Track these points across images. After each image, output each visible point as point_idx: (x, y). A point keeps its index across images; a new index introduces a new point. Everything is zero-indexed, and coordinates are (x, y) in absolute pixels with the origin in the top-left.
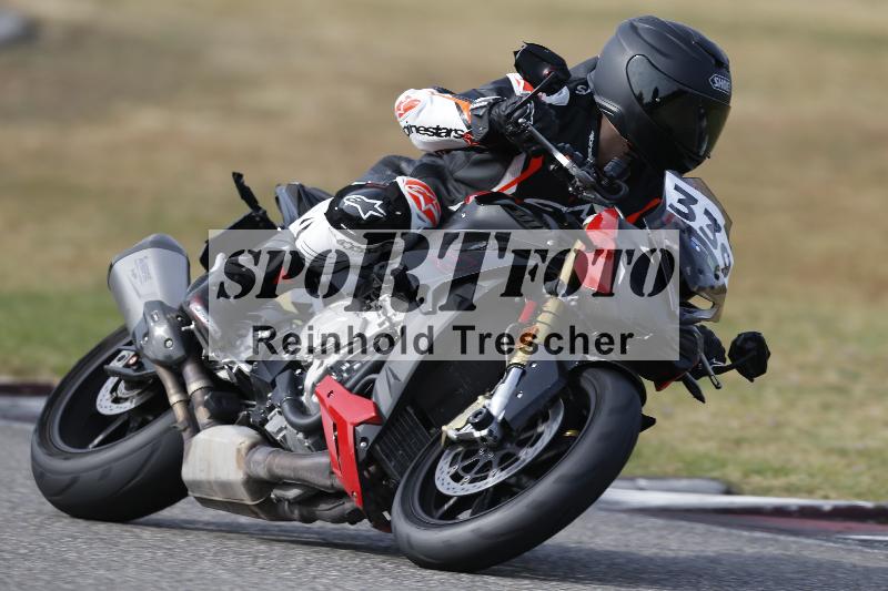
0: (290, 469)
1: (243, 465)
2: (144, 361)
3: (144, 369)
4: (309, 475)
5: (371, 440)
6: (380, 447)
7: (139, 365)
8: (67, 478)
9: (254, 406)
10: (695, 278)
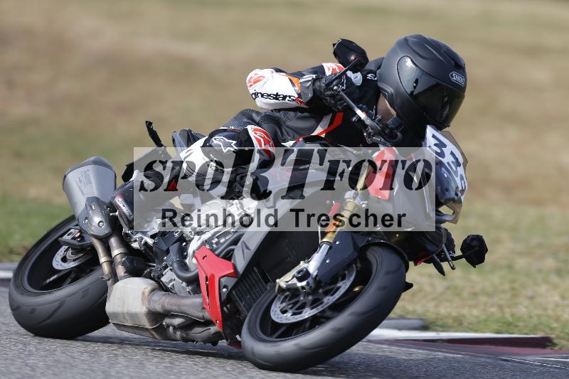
0: (175, 305)
1: (146, 303)
2: (85, 235)
3: (84, 241)
4: (188, 309)
5: (230, 288)
6: (236, 292)
7: (82, 238)
9: (154, 266)
10: (443, 194)
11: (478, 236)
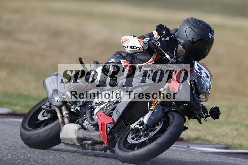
0: (88, 135)
1: (76, 134)
2: (52, 106)
3: (51, 108)
4: (94, 137)
5: (111, 128)
6: (113, 130)
7: (50, 107)
8: (28, 136)
9: (80, 119)
10: (201, 90)
11: (216, 107)
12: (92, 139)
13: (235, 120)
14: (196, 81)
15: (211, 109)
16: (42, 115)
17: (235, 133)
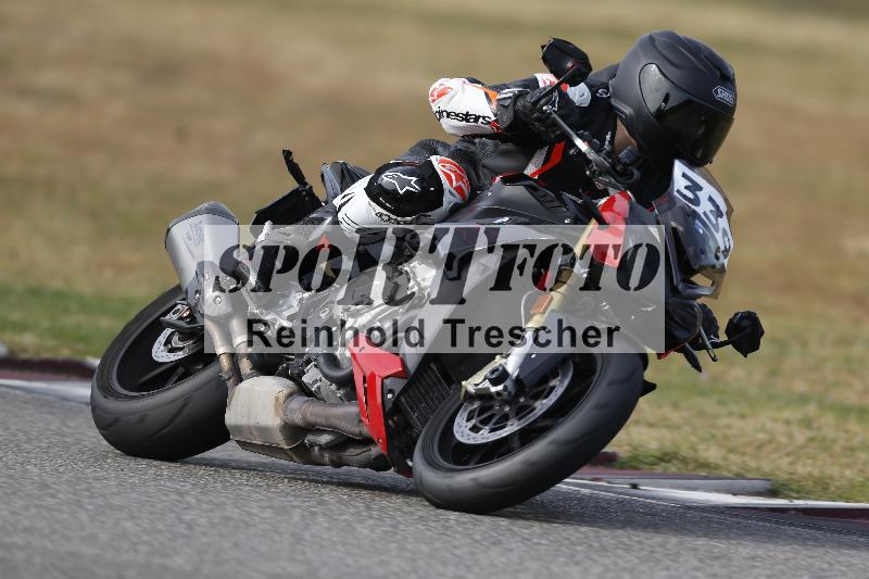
0: (322, 417)
1: (280, 413)
2: (196, 314)
3: (196, 322)
4: (340, 423)
5: (397, 392)
6: (405, 398)
7: (192, 318)
8: (112, 417)
9: (293, 360)
10: (698, 258)
11: (749, 313)
12: (333, 430)
13: (800, 386)
14: (681, 229)
15: (731, 321)
16: (165, 345)
17: (800, 436)
